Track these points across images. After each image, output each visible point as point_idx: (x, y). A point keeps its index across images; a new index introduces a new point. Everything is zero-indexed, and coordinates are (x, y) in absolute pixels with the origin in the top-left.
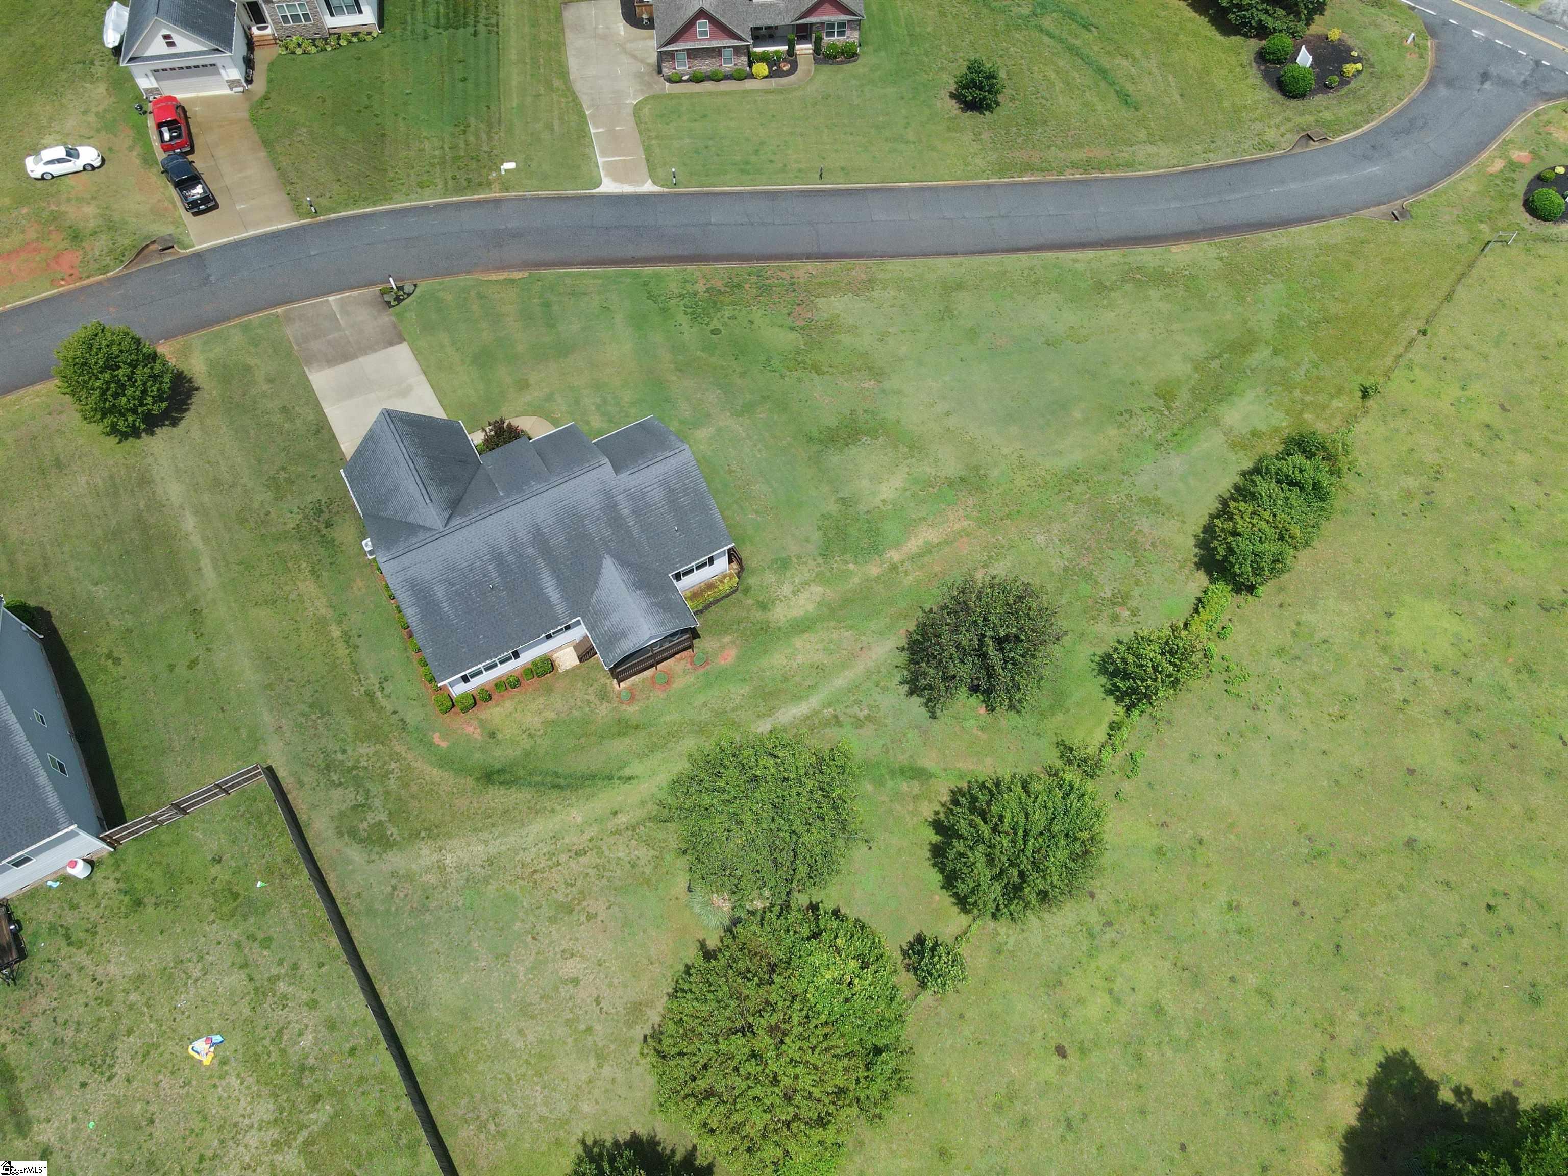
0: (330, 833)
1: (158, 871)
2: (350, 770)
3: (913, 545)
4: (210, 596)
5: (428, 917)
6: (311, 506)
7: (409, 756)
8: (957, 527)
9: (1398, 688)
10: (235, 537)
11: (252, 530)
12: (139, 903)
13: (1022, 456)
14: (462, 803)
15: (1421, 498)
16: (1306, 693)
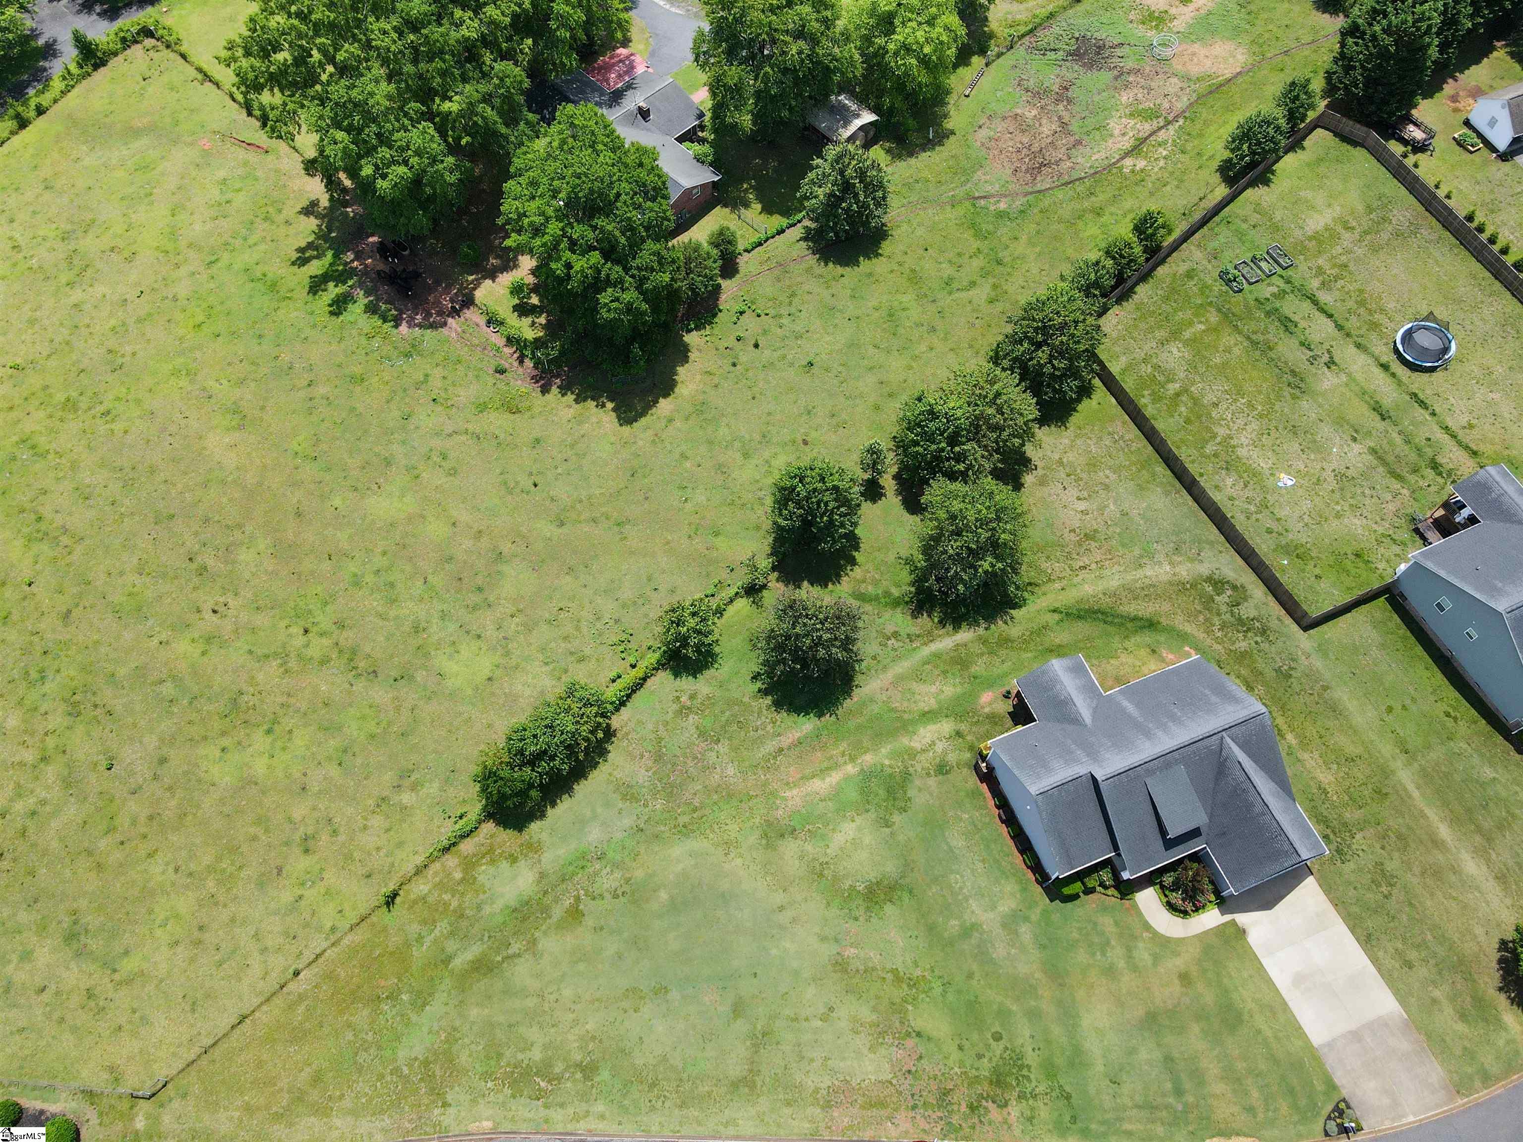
0: (1249, 587)
1: (1353, 573)
2: (1249, 630)
3: (835, 777)
4: (1399, 764)
5: (1174, 538)
6: (1348, 857)
7: (1208, 640)
8: (795, 792)
9: (512, 626)
10: (1400, 820)
11: (1389, 828)
12: (1357, 555)
13: (726, 854)
14: (1166, 607)
15: (406, 783)
16: (578, 628)
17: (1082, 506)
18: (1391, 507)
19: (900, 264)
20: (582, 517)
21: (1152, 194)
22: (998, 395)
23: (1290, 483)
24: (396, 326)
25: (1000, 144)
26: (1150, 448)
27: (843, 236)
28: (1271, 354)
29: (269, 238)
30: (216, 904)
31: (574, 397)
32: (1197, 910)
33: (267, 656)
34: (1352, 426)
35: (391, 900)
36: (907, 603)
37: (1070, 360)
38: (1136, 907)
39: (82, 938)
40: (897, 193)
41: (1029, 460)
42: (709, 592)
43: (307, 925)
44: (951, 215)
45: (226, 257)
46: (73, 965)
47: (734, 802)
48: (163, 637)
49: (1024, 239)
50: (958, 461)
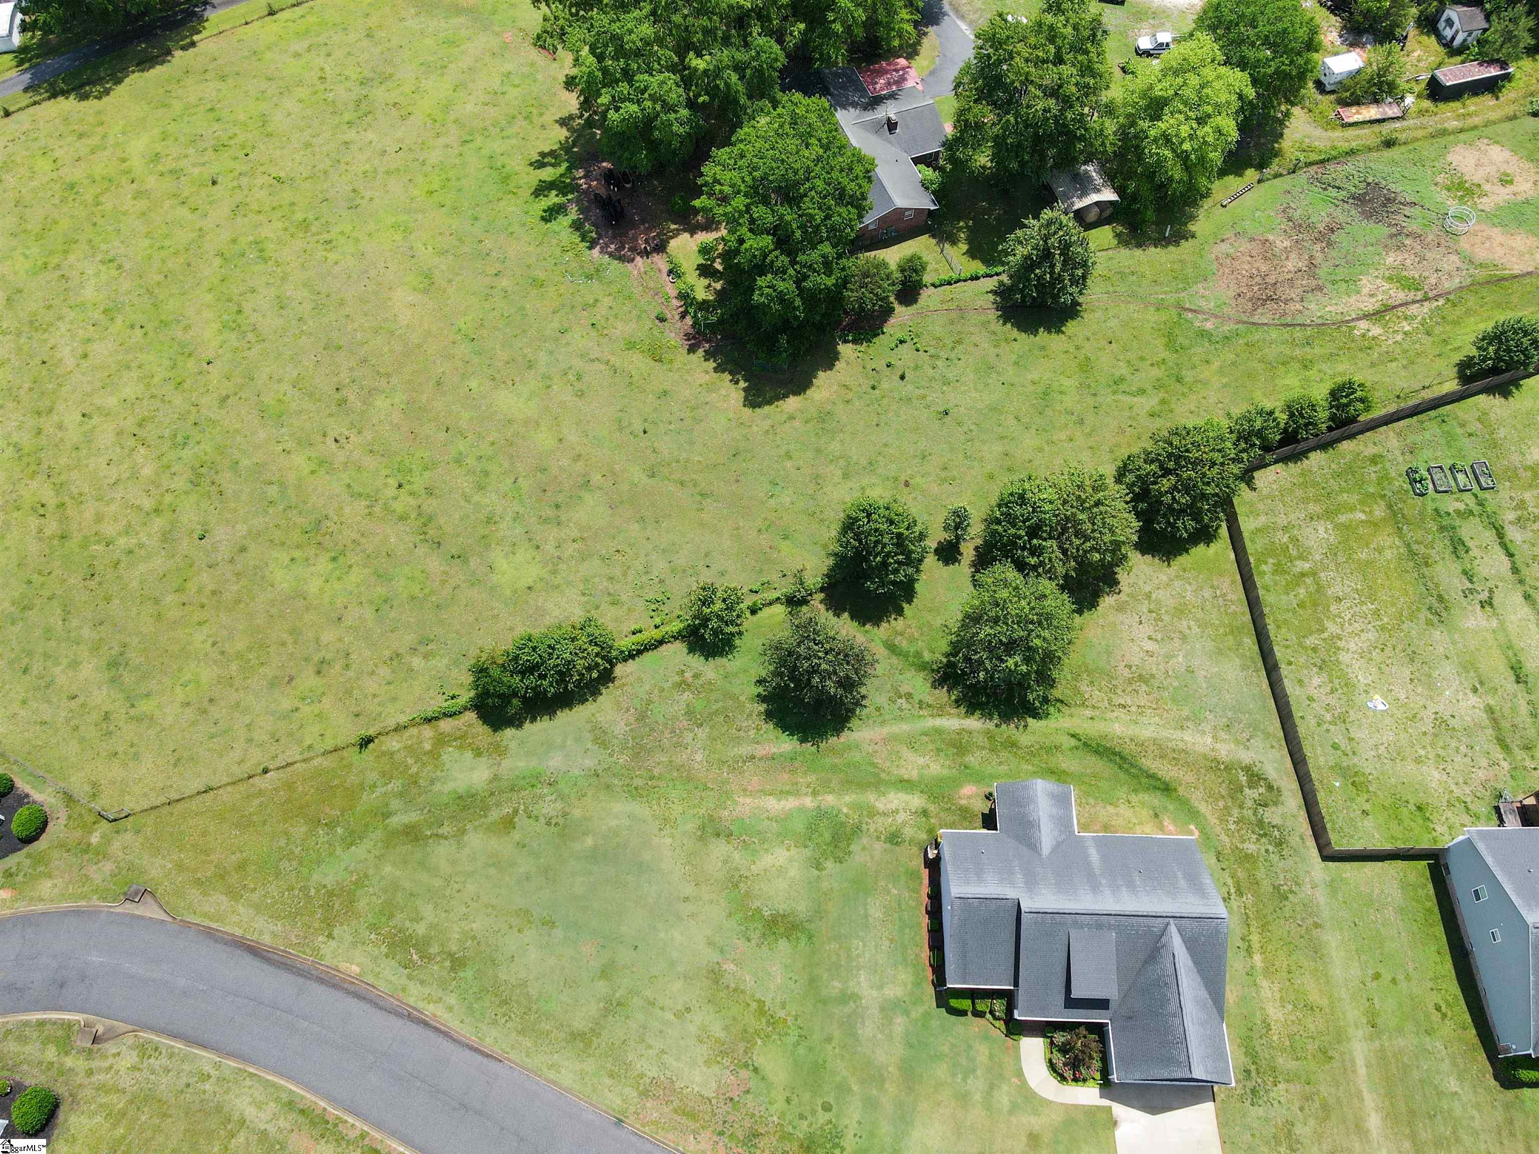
0: (1285, 792)
1: (1406, 824)
2: (1265, 835)
3: (791, 803)
4: (1360, 1033)
5: (1230, 714)
6: (1260, 1102)
7: (1218, 828)
8: (748, 800)
9: (570, 549)
10: (1333, 1090)
11: (1318, 1093)
12: (1419, 808)
13: (661, 829)
14: (1190, 778)
15: (423, 649)
16: (625, 574)
17: (1150, 646)
18: (1481, 774)
19: (1078, 348)
20: (673, 477)
21: (1373, 365)
22: (1098, 503)
23: (1381, 707)
24: (590, 248)
25: (1236, 264)
26: (1249, 616)
27: (1029, 301)
28: (1425, 570)
29: (521, 135)
30: (231, 686)
31: (715, 365)
32: (1076, 1080)
33: (360, 495)
34: (1479, 677)
35: (366, 742)
36: (933, 671)
37: (1194, 498)
38: (1017, 1049)
39: (121, 669)
40: (1106, 278)
41: (1117, 583)
42: (754, 588)
43: (290, 734)
44: (1152, 317)
45: (479, 140)
46: (104, 687)
47: (690, 786)
48: (287, 446)
49: (1216, 365)
50: (1032, 554)
